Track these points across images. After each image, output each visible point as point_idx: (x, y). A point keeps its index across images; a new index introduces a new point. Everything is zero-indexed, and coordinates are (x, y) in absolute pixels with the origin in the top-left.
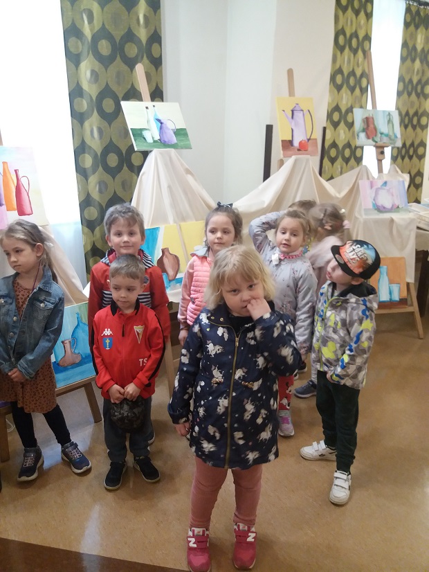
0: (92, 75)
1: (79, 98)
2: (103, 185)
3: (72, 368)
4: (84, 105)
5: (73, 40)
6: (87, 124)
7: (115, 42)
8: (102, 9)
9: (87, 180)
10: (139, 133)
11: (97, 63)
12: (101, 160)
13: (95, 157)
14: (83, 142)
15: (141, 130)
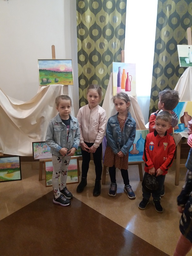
0: (166, 33)
1: (159, 44)
2: (163, 82)
3: (135, 155)
4: (161, 46)
5: (161, 18)
6: (161, 55)
7: (180, 18)
8: (176, 4)
9: (156, 79)
10: (183, 59)
11: (170, 28)
12: (164, 71)
13: (162, 69)
14: (158, 63)
15: (185, 58)
